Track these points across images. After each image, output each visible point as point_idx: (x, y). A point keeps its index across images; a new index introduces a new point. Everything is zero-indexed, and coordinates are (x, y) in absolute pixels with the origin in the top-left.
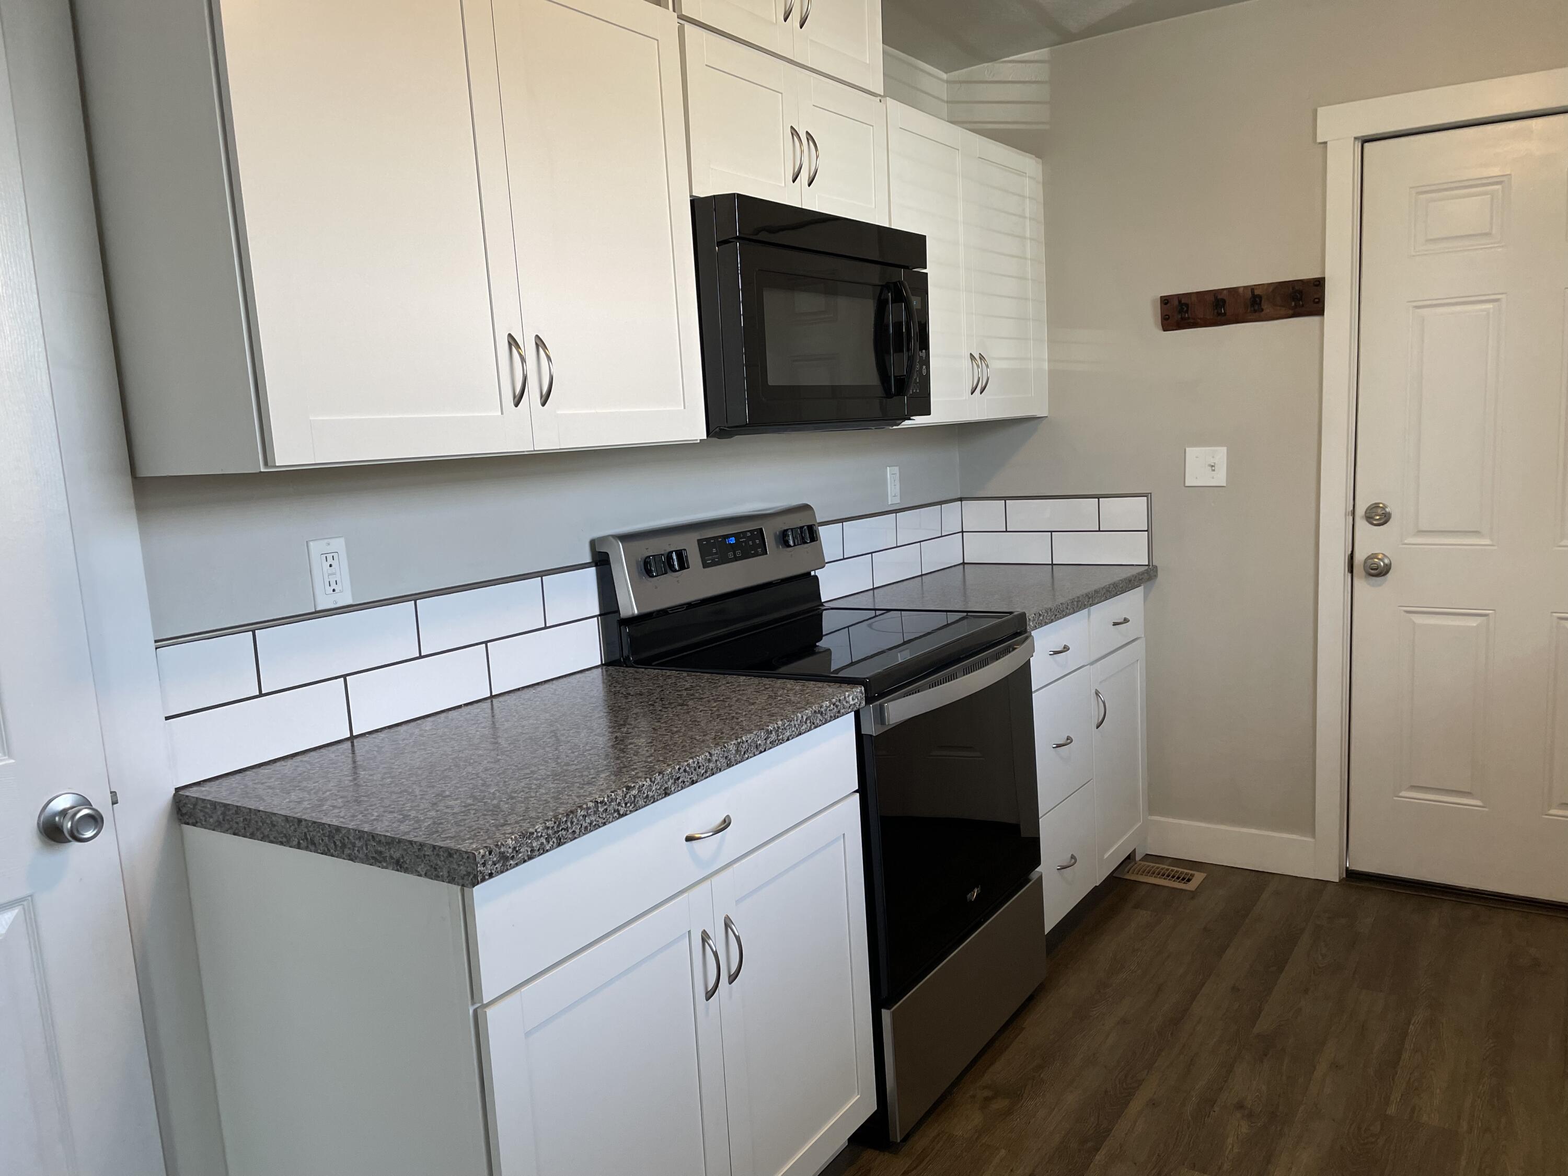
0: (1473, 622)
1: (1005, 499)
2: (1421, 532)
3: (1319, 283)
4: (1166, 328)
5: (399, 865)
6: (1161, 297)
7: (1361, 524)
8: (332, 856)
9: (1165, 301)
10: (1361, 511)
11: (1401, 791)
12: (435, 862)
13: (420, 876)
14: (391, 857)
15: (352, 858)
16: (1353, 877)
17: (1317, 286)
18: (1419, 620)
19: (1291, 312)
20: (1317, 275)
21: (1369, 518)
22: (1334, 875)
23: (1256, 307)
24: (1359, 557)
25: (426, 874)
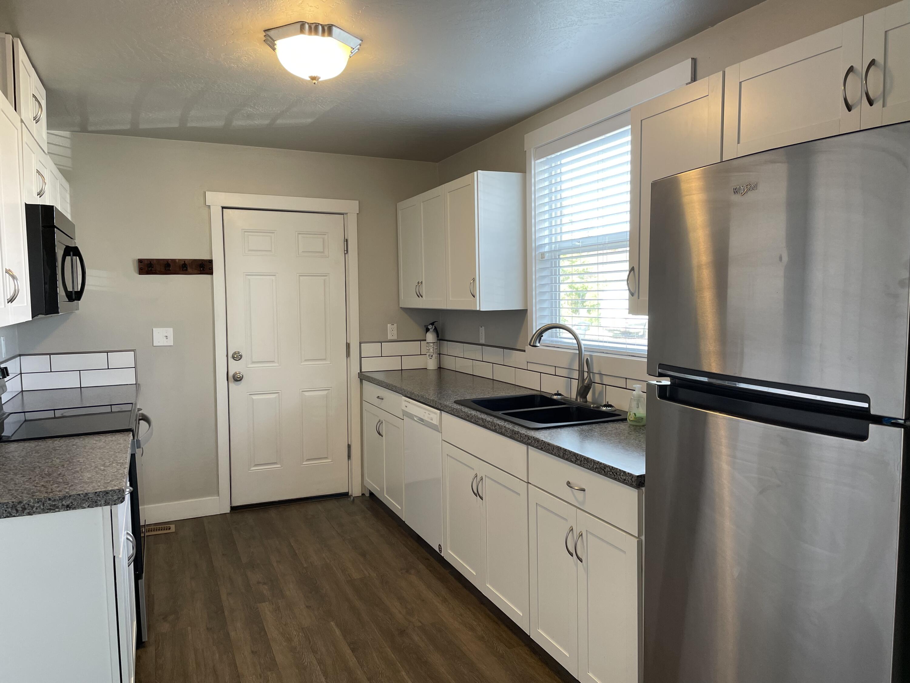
0: (274, 396)
1: (50, 354)
2: (253, 362)
3: (211, 262)
4: (141, 273)
5: (68, 507)
6: (139, 259)
7: (231, 360)
8: (14, 516)
9: (140, 261)
10: (230, 355)
11: (251, 468)
12: (96, 499)
13: (85, 508)
14: (63, 505)
15: (29, 514)
16: (233, 509)
17: (210, 263)
18: (254, 397)
19: (199, 272)
20: (209, 258)
21: (233, 357)
22: (228, 510)
23: (185, 268)
24: (231, 374)
25: (88, 507)
